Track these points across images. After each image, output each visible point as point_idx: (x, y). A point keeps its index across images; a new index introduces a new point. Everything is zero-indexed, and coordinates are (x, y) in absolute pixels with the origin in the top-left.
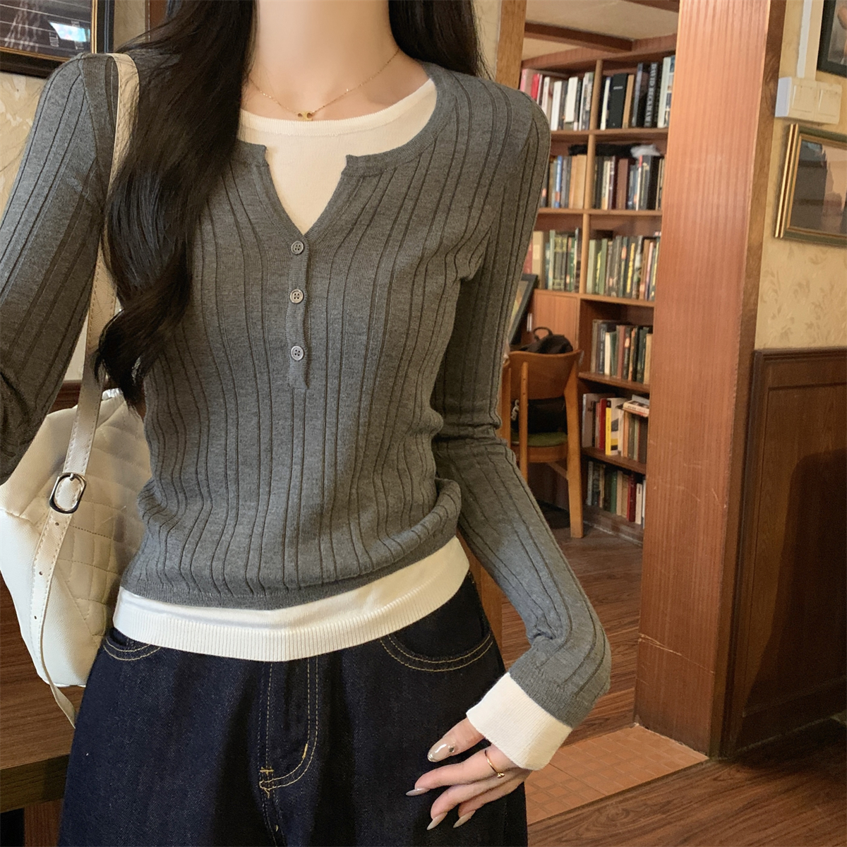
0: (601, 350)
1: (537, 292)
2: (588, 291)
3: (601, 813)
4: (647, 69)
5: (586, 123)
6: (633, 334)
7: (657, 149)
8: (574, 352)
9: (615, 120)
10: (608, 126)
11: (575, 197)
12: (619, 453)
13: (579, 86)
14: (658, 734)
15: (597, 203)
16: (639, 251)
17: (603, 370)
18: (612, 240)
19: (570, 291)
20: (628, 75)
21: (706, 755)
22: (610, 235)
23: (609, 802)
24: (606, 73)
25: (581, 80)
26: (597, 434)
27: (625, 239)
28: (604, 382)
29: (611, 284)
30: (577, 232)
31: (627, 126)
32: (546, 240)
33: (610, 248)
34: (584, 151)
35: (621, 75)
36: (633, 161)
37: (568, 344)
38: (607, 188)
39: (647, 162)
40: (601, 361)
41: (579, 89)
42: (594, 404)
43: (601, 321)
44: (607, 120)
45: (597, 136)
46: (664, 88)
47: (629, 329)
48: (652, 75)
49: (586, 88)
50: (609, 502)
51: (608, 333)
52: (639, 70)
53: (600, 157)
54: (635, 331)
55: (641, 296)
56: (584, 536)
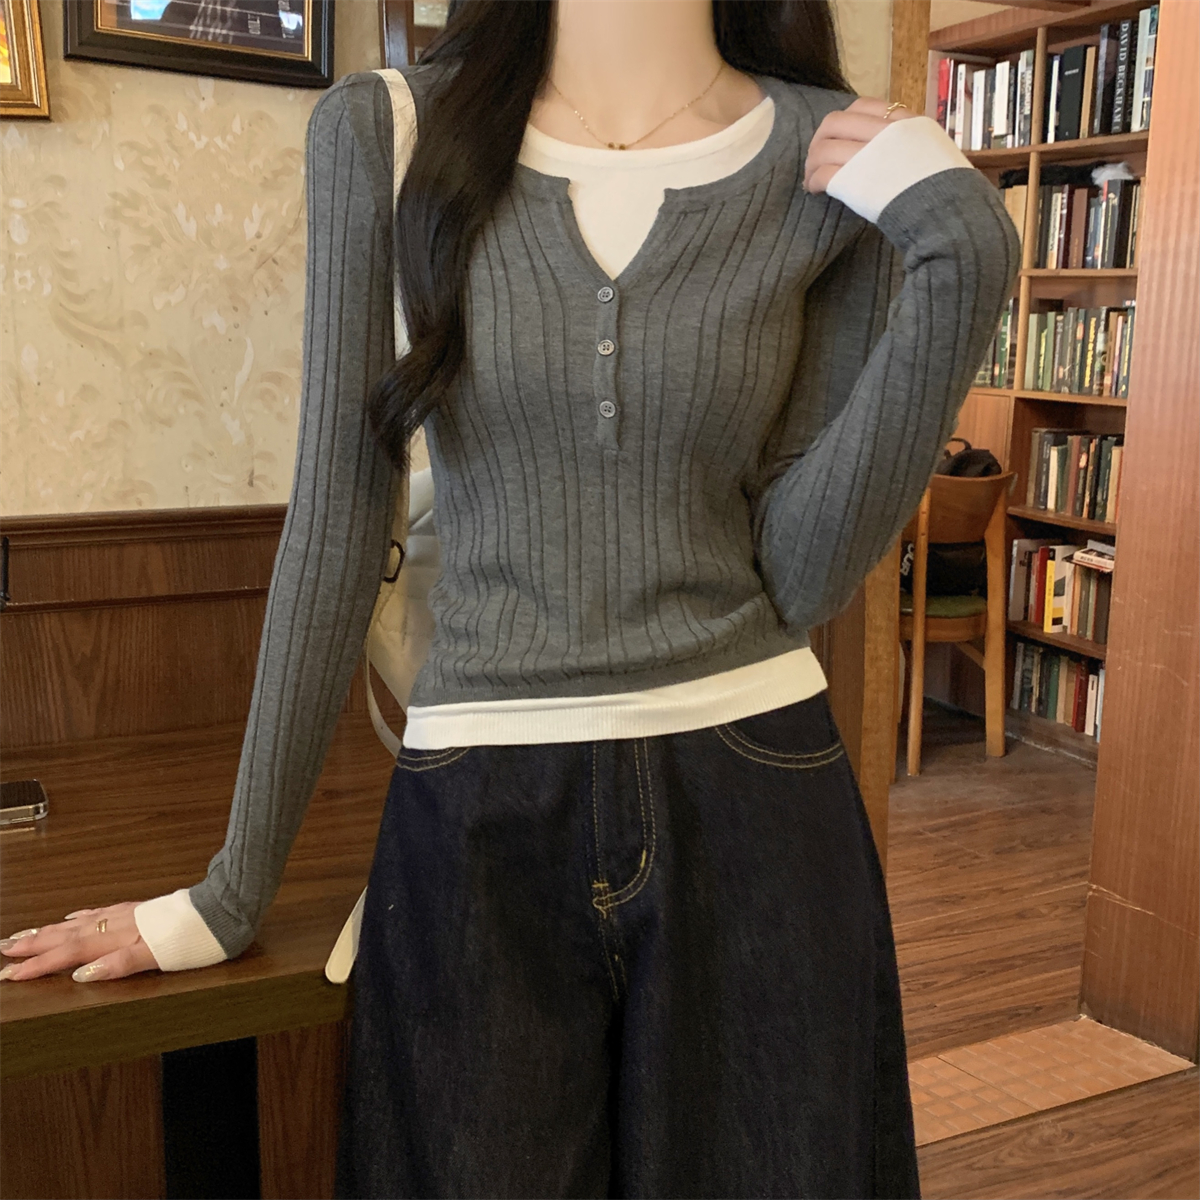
0: (1043, 473)
2: (1026, 387)
3: (1031, 1134)
5: (1026, 135)
6: (1092, 447)
7: (1130, 170)
8: (1003, 475)
9: (1067, 128)
10: (1057, 139)
12: (1065, 628)
13: (1013, 76)
14: (1115, 1030)
15: (1040, 259)
16: (1102, 328)
17: (1045, 504)
18: (1061, 314)
19: (1000, 387)
20: (1086, 47)
21: (1190, 1061)
22: (1059, 306)
23: (1043, 1120)
24: (1052, 49)
25: (1014, 67)
27: (1082, 311)
28: (1045, 521)
29: (1061, 375)
31: (1087, 137)
33: (1060, 325)
34: (1024, 181)
35: (1076, 48)
36: (1094, 191)
37: (995, 462)
38: (1056, 235)
39: (1115, 194)
40: (1043, 490)
41: (1012, 81)
42: (1030, 555)
43: (1044, 430)
44: (1057, 128)
45: (1042, 154)
46: (1141, 63)
47: (1087, 440)
48: (1123, 42)
49: (1023, 78)
50: (1046, 704)
51: (1056, 448)
52: (1103, 37)
53: (1047, 187)
54: (1096, 442)
55: (1106, 393)
56: (1007, 752)
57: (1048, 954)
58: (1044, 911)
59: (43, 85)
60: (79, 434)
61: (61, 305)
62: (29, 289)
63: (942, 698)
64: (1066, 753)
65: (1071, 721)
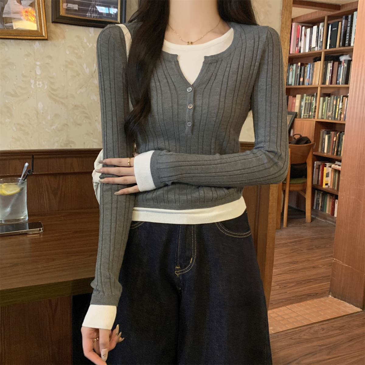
0: (323, 142)
1: (296, 119)
2: (319, 118)
4: (347, 19)
5: (321, 47)
6: (337, 135)
7: (349, 57)
8: (311, 144)
9: (333, 45)
10: (330, 48)
11: (315, 80)
12: (329, 186)
13: (318, 30)
14: (339, 300)
15: (324, 82)
16: (341, 101)
17: (324, 151)
18: (329, 97)
19: (311, 118)
20: (339, 22)
21: (361, 309)
22: (329, 95)
24: (329, 22)
25: (318, 27)
26: (320, 179)
27: (335, 97)
28: (324, 156)
29: (329, 115)
30: (315, 94)
31: (338, 47)
32: (302, 98)
33: (329, 100)
34: (320, 60)
35: (336, 22)
36: (340, 63)
37: (309, 140)
38: (329, 75)
39: (346, 63)
40: (323, 147)
41: (318, 31)
42: (319, 166)
43: (324, 130)
44: (330, 45)
45: (325, 52)
46: (354, 27)
47: (336, 133)
48: (349, 21)
49: (321, 30)
50: (323, 208)
51: (327, 135)
52: (344, 19)
53: (326, 62)
54: (338, 133)
55: (342, 120)
56: (311, 221)
57: (321, 278)
58: (321, 266)
59: (46, 30)
60: (54, 127)
61: (50, 91)
62: (41, 87)
63: (294, 206)
64: (328, 221)
65: (330, 212)
